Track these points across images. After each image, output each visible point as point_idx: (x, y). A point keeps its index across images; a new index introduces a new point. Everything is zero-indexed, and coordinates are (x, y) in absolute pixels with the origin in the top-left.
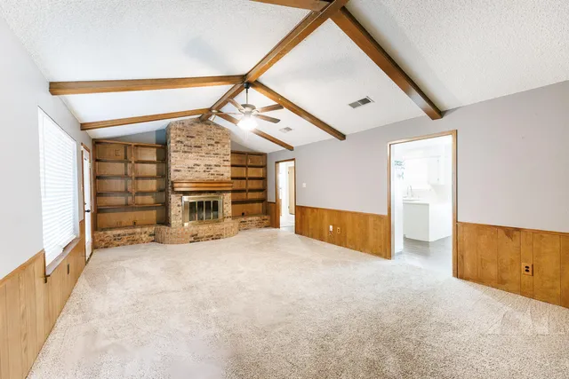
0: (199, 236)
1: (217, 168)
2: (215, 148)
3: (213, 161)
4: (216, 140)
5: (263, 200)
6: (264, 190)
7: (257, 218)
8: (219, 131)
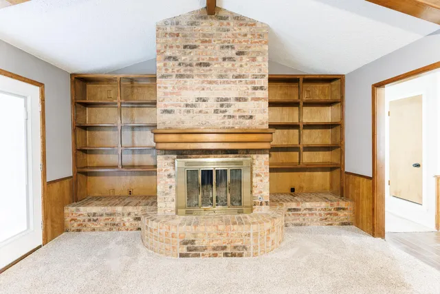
0: (197, 244)
1: (241, 105)
2: (237, 64)
3: (232, 91)
4: (238, 48)
5: (335, 168)
6: (336, 147)
7: (324, 205)
8: (245, 30)
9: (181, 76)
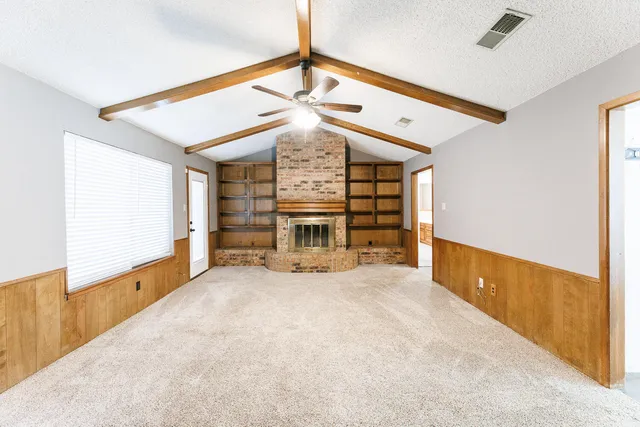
0: (301, 265)
1: (328, 185)
2: (326, 161)
3: (323, 176)
4: (326, 151)
5: (398, 226)
6: (399, 212)
7: (386, 250)
8: (330, 139)
9: (292, 168)
